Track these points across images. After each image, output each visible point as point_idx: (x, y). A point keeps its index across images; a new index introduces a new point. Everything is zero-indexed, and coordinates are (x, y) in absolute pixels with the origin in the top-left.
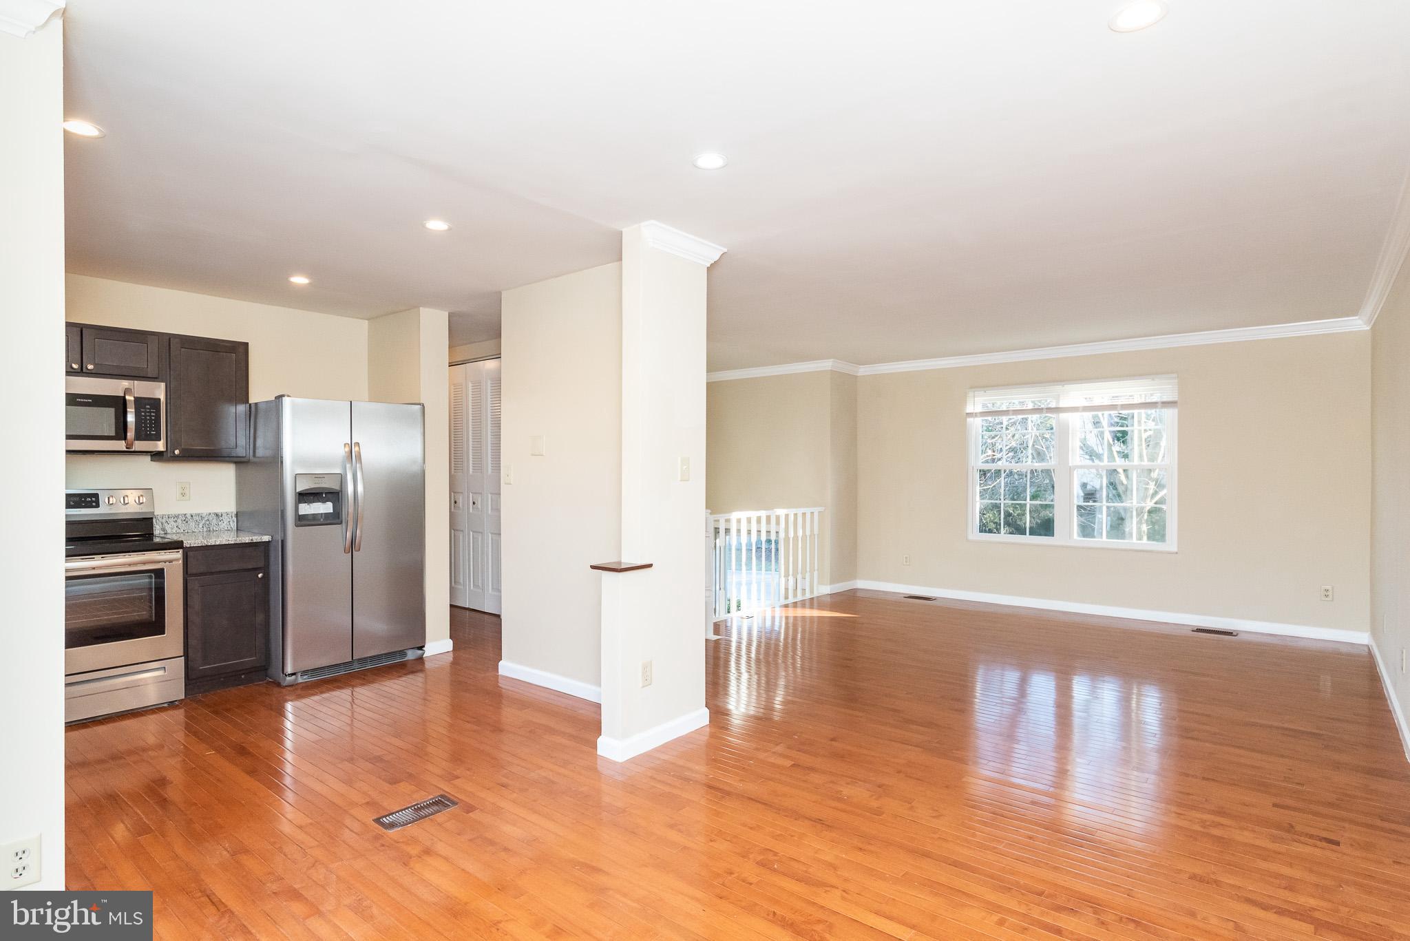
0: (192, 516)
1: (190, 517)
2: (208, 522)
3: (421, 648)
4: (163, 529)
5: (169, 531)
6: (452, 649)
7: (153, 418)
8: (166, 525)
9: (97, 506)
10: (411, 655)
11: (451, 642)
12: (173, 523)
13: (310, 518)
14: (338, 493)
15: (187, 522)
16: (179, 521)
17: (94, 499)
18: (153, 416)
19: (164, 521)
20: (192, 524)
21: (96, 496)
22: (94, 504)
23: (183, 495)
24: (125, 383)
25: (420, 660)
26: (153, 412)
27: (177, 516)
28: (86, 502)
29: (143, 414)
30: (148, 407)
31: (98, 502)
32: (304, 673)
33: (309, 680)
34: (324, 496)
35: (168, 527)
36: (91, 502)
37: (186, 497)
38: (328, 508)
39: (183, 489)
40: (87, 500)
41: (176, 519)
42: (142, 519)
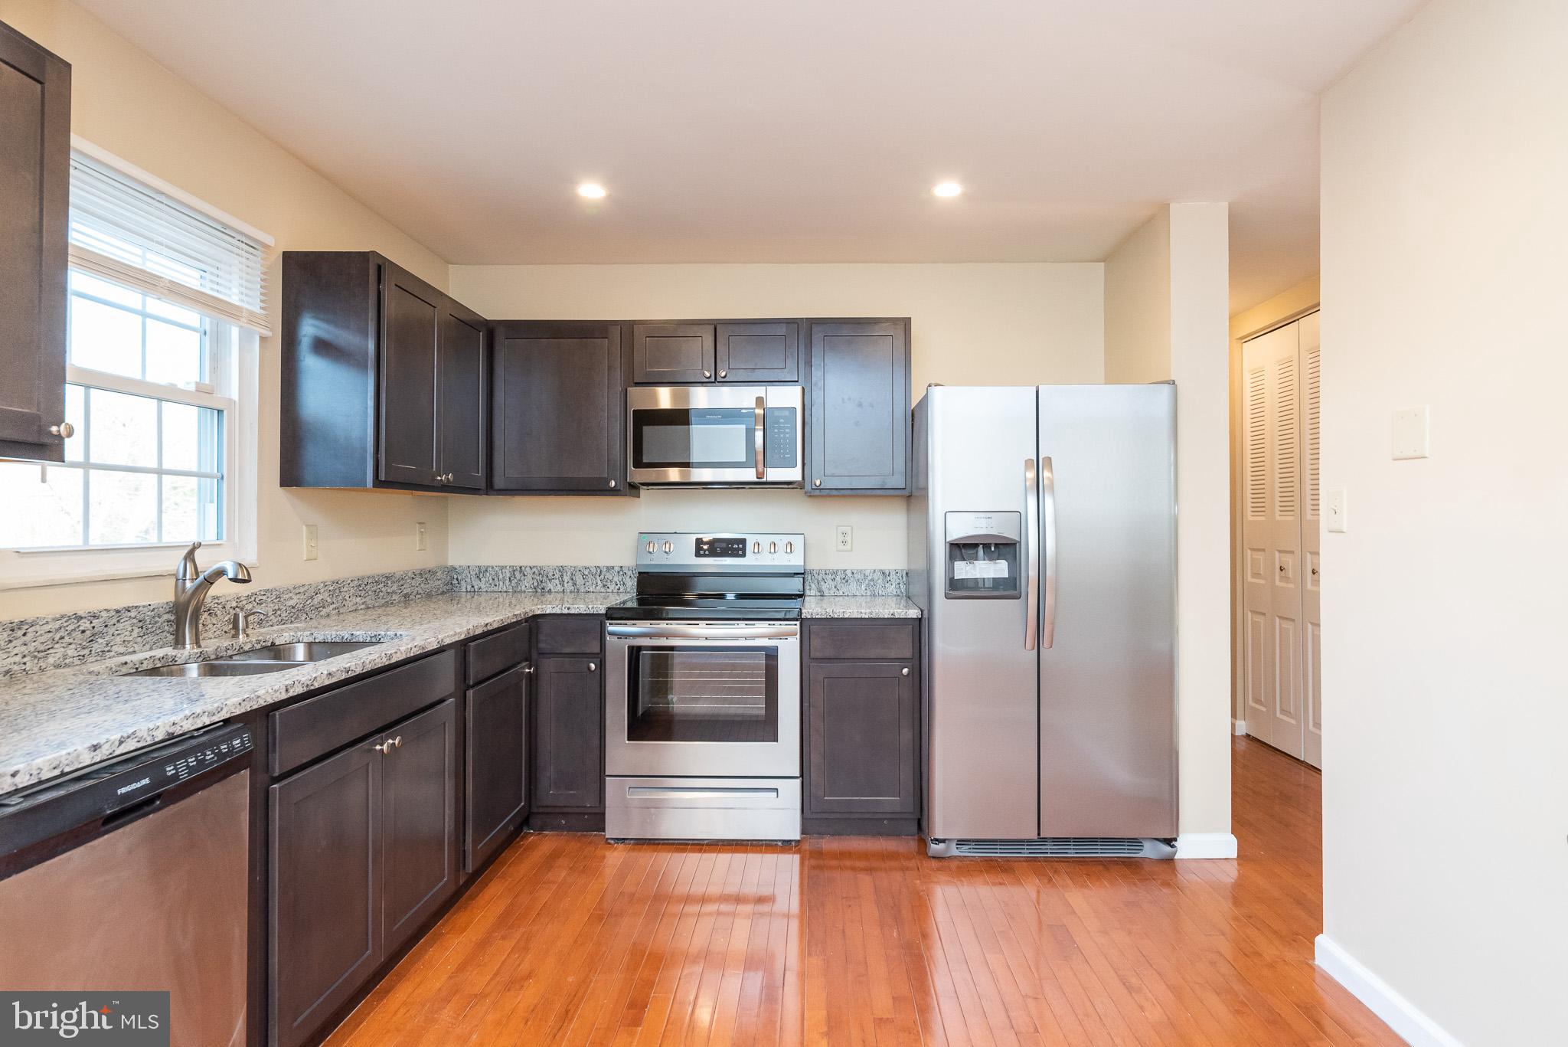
0: (853, 573)
1: (850, 575)
2: (872, 583)
3: (1169, 842)
4: (820, 591)
5: (825, 592)
6: (1234, 855)
7: (787, 436)
8: (822, 583)
9: (744, 555)
10: (1150, 851)
11: (1233, 841)
12: (830, 582)
13: (971, 584)
14: (1015, 544)
15: (847, 581)
16: (838, 578)
17: (741, 546)
18: (788, 433)
19: (820, 578)
20: (853, 585)
21: (743, 541)
22: (740, 552)
23: (844, 543)
24: (759, 391)
25: (1169, 861)
26: (787, 427)
27: (835, 573)
28: (732, 549)
29: (776, 431)
30: (782, 421)
31: (744, 550)
32: (961, 842)
33: (969, 854)
34: (993, 549)
35: (824, 587)
36: (739, 549)
37: (848, 547)
38: (998, 569)
39: (844, 534)
40: (734, 547)
41: (834, 576)
42: (795, 574)
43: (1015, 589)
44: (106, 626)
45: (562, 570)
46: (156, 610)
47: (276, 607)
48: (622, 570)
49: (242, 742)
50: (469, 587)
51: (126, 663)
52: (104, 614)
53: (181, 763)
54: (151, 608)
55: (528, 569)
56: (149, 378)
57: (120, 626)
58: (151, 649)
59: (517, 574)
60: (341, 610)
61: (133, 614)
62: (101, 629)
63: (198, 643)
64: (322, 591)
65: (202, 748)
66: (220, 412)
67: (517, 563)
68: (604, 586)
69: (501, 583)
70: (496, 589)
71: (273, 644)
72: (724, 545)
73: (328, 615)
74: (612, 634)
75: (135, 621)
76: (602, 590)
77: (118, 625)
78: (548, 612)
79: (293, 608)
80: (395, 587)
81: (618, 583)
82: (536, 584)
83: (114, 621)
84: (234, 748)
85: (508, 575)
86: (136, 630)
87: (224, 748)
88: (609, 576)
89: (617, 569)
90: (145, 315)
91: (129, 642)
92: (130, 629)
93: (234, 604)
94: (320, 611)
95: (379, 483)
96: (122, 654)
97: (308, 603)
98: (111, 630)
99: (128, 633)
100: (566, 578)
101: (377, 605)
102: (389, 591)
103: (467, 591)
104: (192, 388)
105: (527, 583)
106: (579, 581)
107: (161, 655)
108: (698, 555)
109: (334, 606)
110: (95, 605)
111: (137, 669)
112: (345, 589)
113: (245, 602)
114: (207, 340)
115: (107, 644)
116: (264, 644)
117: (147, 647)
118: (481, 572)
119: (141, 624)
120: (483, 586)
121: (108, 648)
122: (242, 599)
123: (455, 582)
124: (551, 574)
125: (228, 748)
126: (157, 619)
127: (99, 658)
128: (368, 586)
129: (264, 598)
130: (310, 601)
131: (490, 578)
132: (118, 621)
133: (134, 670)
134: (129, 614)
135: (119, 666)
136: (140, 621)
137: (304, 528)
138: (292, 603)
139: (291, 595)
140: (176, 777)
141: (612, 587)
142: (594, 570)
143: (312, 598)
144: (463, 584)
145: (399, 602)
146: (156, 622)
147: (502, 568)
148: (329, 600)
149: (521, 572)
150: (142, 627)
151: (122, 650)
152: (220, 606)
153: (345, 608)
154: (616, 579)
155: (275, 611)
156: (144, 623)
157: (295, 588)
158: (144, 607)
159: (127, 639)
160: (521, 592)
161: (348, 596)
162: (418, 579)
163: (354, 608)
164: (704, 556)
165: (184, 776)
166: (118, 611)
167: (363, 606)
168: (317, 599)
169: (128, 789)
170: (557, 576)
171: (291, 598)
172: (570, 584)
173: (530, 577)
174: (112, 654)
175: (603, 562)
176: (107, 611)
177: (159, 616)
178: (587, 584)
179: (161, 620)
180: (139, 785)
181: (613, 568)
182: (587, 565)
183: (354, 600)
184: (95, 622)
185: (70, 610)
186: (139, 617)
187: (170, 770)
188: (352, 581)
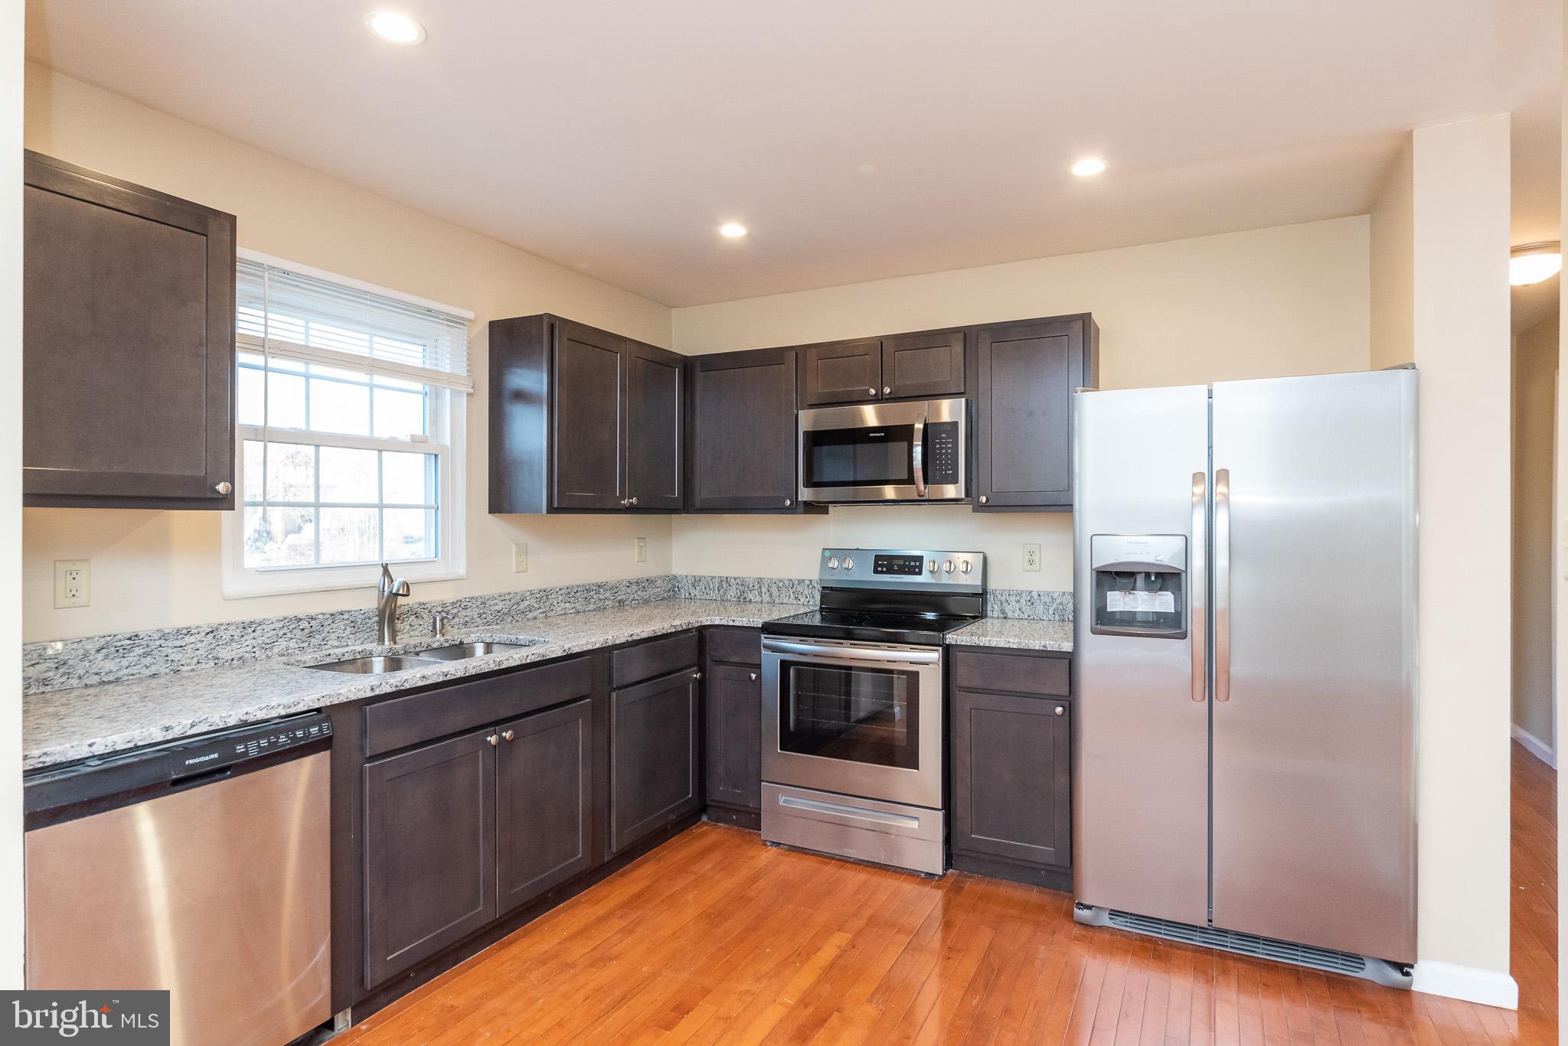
0: (1038, 594)
1: (1036, 597)
2: (1061, 607)
3: (1403, 968)
4: (1003, 612)
5: (1010, 615)
6: (1515, 1006)
7: (950, 451)
8: (1006, 605)
9: (920, 573)
11: (1512, 984)
12: (1014, 603)
13: (1129, 619)
14: (1179, 574)
15: (1033, 604)
16: (1023, 601)
17: (918, 564)
18: (949, 448)
19: (1003, 599)
20: (1040, 608)
21: (920, 559)
22: (917, 570)
23: (1031, 562)
24: (922, 406)
25: (1403, 992)
26: (949, 443)
27: (1019, 594)
28: (909, 567)
29: (938, 446)
30: (944, 435)
31: (920, 567)
32: (1114, 913)
33: (1120, 927)
34: (1153, 578)
35: (1008, 609)
36: (915, 567)
37: (1036, 567)
38: (1164, 602)
39: (1031, 553)
40: (911, 565)
41: (1018, 598)
42: (973, 594)
43: (1179, 627)
44: (322, 626)
45: (760, 581)
46: (366, 614)
47: (482, 611)
48: (811, 584)
49: (320, 730)
50: (687, 594)
51: (329, 655)
52: (320, 617)
53: (252, 744)
54: (362, 612)
55: (733, 580)
56: (377, 434)
57: (334, 626)
58: (362, 643)
59: (725, 585)
60: (549, 614)
61: (346, 616)
62: (317, 628)
63: (393, 639)
64: (528, 598)
65: (277, 732)
66: (436, 456)
67: (725, 573)
68: (796, 598)
69: (712, 592)
70: (708, 597)
71: (461, 643)
72: (901, 562)
73: (535, 618)
74: (767, 647)
75: (347, 622)
76: (795, 602)
77: (332, 625)
78: (716, 623)
79: (498, 612)
80: (608, 594)
81: (808, 596)
82: (739, 594)
83: (330, 622)
84: (310, 733)
85: (717, 585)
86: (349, 629)
87: (299, 734)
88: (800, 589)
89: (807, 582)
90: (372, 387)
91: (342, 638)
92: (344, 628)
93: (440, 609)
94: (526, 615)
95: (552, 510)
96: (337, 647)
97: (514, 608)
98: (327, 629)
99: (342, 631)
100: (764, 590)
101: (587, 609)
102: (601, 597)
103: (685, 598)
104: (408, 439)
105: (732, 593)
106: (775, 593)
107: (361, 649)
108: (876, 571)
109: (541, 610)
110: (313, 610)
111: (339, 659)
112: (553, 596)
113: (450, 608)
114: (427, 398)
115: (323, 640)
116: (452, 643)
117: (359, 642)
118: (696, 581)
119: (353, 624)
120: (698, 594)
121: (324, 643)
122: (447, 605)
123: (676, 589)
124: (751, 585)
125: (304, 733)
126: (368, 620)
127: (316, 650)
128: (579, 594)
129: (469, 604)
130: (516, 606)
131: (703, 587)
132: (333, 622)
133: (337, 660)
134: (342, 617)
135: (323, 657)
136: (352, 622)
137: (514, 545)
138: (497, 608)
139: (496, 601)
140: (246, 753)
141: (803, 600)
142: (787, 583)
143: (518, 604)
144: (682, 591)
145: (612, 607)
146: (367, 623)
147: (713, 578)
148: (536, 605)
149: (727, 582)
150: (354, 627)
151: (336, 643)
152: (426, 611)
153: (554, 612)
154: (806, 592)
155: (480, 615)
156: (355, 623)
157: (499, 596)
158: (355, 611)
159: (340, 635)
160: (727, 600)
161: (555, 603)
162: (634, 588)
163: (563, 612)
164: (882, 572)
165: (253, 753)
166: (332, 615)
167: (572, 611)
168: (522, 606)
169: (196, 760)
170: (756, 587)
171: (497, 604)
172: (767, 595)
173: (734, 587)
175: (795, 575)
176: (324, 614)
177: (369, 618)
178: (781, 595)
179: (371, 622)
180: (207, 758)
181: (803, 581)
182: (780, 577)
183: (563, 605)
184: (313, 623)
185: (291, 613)
186: (351, 619)
187: (240, 749)
188: (560, 589)
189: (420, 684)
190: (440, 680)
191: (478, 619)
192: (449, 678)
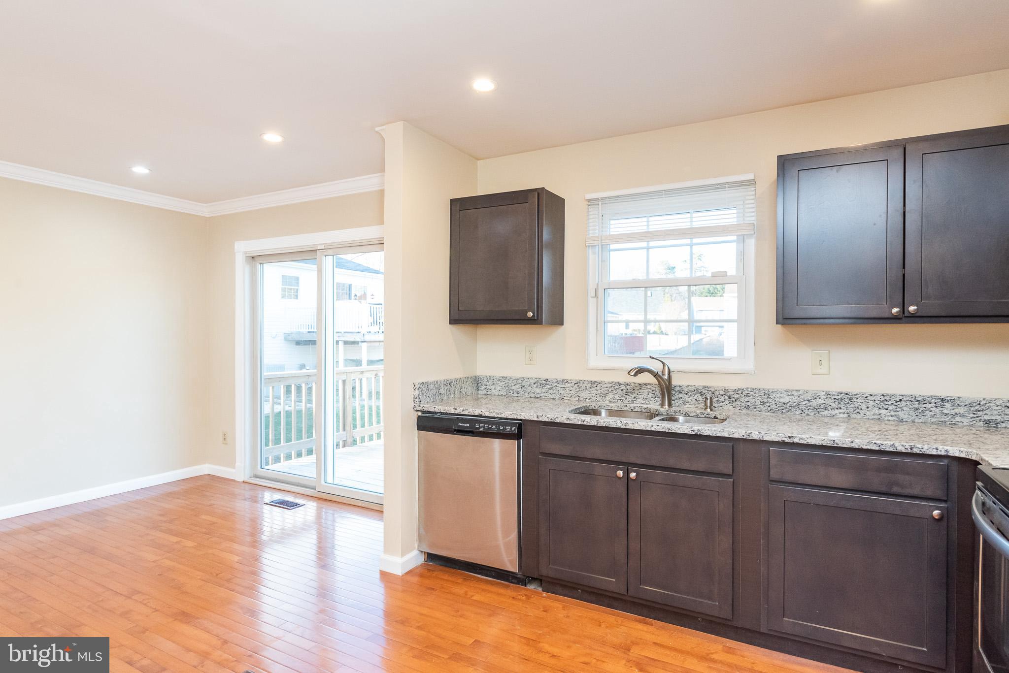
44: (634, 390)
49: (511, 429)
52: (633, 384)
53: (482, 425)
62: (631, 391)
64: (823, 397)
65: (492, 423)
75: (650, 390)
79: (784, 404)
84: (506, 429)
87: (501, 428)
90: (691, 245)
92: (647, 393)
93: (722, 393)
97: (804, 403)
109: (841, 411)
112: (860, 400)
113: (733, 393)
119: (653, 392)
122: (731, 391)
125: (503, 428)
128: (903, 403)
129: (751, 393)
130: (806, 402)
136: (653, 391)
138: (782, 400)
139: (780, 395)
140: (478, 428)
143: (809, 400)
148: (834, 405)
150: (654, 394)
151: (643, 402)
155: (763, 404)
161: (864, 407)
163: (876, 417)
165: (481, 429)
166: (640, 384)
168: (814, 403)
169: (462, 425)
171: (781, 397)
174: (637, 402)
176: (635, 383)
180: (465, 425)
183: (876, 411)
184: (628, 387)
185: (616, 380)
186: (652, 389)
187: (477, 426)
188: (871, 395)
189: (566, 422)
190: (580, 423)
191: (761, 406)
192: (585, 423)
